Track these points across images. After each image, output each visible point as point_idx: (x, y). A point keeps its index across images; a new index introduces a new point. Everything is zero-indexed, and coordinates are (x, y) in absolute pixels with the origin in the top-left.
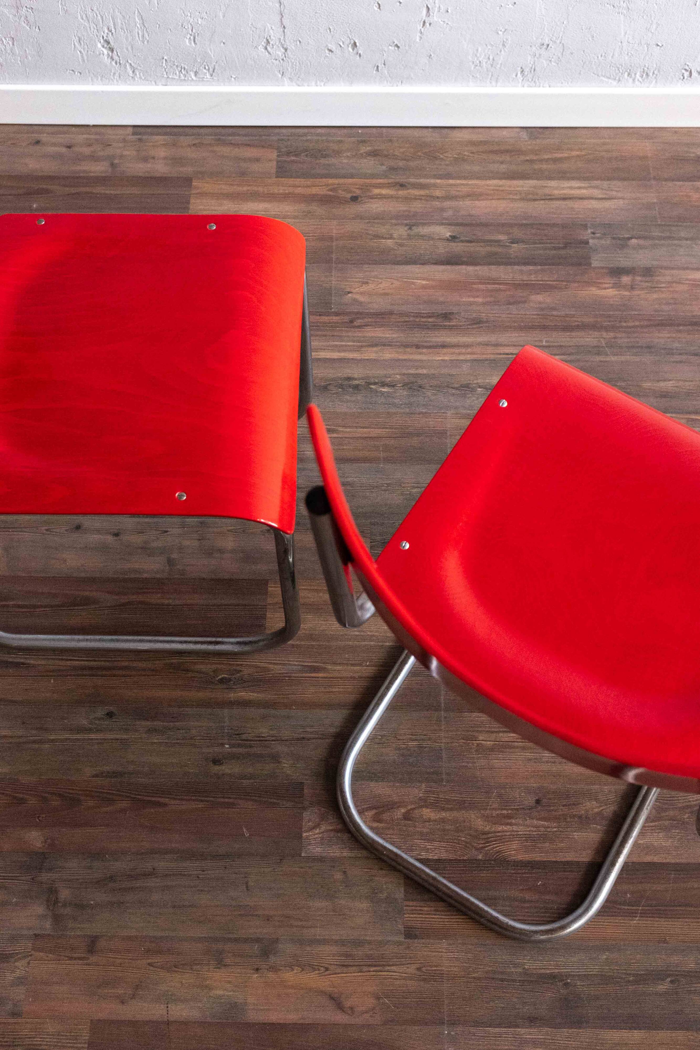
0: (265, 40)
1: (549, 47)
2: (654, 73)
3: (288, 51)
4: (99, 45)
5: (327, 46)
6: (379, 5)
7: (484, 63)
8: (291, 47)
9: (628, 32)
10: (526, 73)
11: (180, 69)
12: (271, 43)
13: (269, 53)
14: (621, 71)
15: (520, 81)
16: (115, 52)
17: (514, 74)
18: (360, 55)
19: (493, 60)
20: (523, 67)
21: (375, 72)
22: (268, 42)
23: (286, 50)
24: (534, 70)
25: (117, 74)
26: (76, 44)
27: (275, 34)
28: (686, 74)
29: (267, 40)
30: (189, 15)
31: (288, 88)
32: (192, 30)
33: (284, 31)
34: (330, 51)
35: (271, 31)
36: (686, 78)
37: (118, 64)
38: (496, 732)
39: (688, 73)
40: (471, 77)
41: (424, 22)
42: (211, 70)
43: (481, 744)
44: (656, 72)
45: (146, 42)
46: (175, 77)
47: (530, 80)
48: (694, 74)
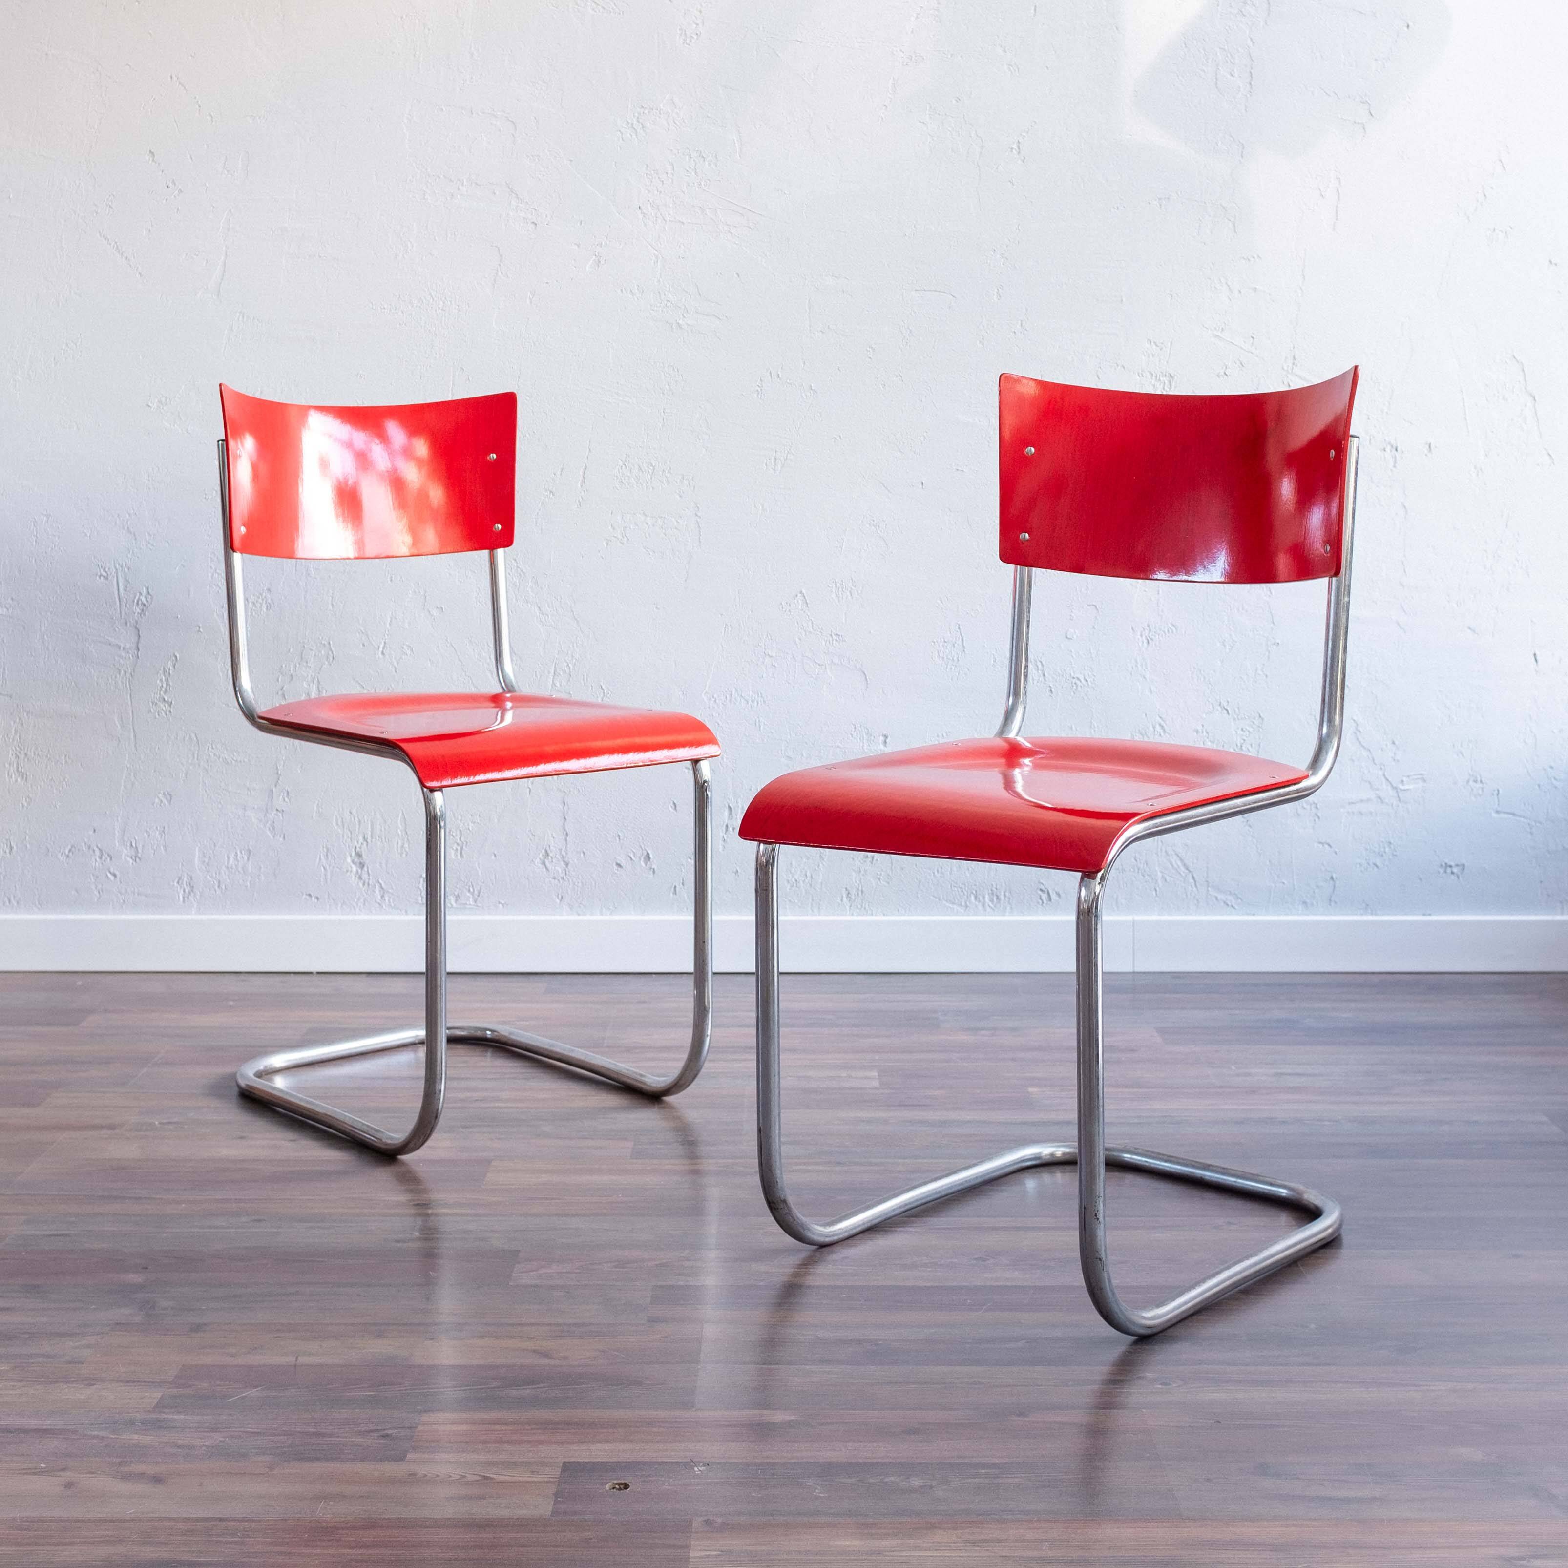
0: (543, 851)
2: (1005, 895)
3: (569, 867)
4: (349, 860)
5: (615, 858)
6: (674, 804)
7: (801, 882)
8: (574, 860)
10: (853, 897)
12: (551, 854)
13: (547, 869)
14: (966, 893)
15: (848, 908)
16: (365, 869)
17: (839, 899)
18: (654, 872)
19: (812, 877)
20: (848, 888)
21: (672, 895)
23: (567, 864)
24: (862, 892)
25: (362, 900)
26: (322, 857)
27: (555, 844)
28: (1044, 897)
29: (546, 851)
30: (460, 818)
31: (565, 916)
32: (460, 839)
33: (566, 840)
34: (619, 865)
35: (551, 840)
36: (1045, 902)
37: (366, 885)
39: (1045, 895)
40: (788, 902)
41: (727, 826)
42: (476, 892)
44: (1007, 894)
45: (404, 855)
47: (859, 906)
48: (1054, 896)
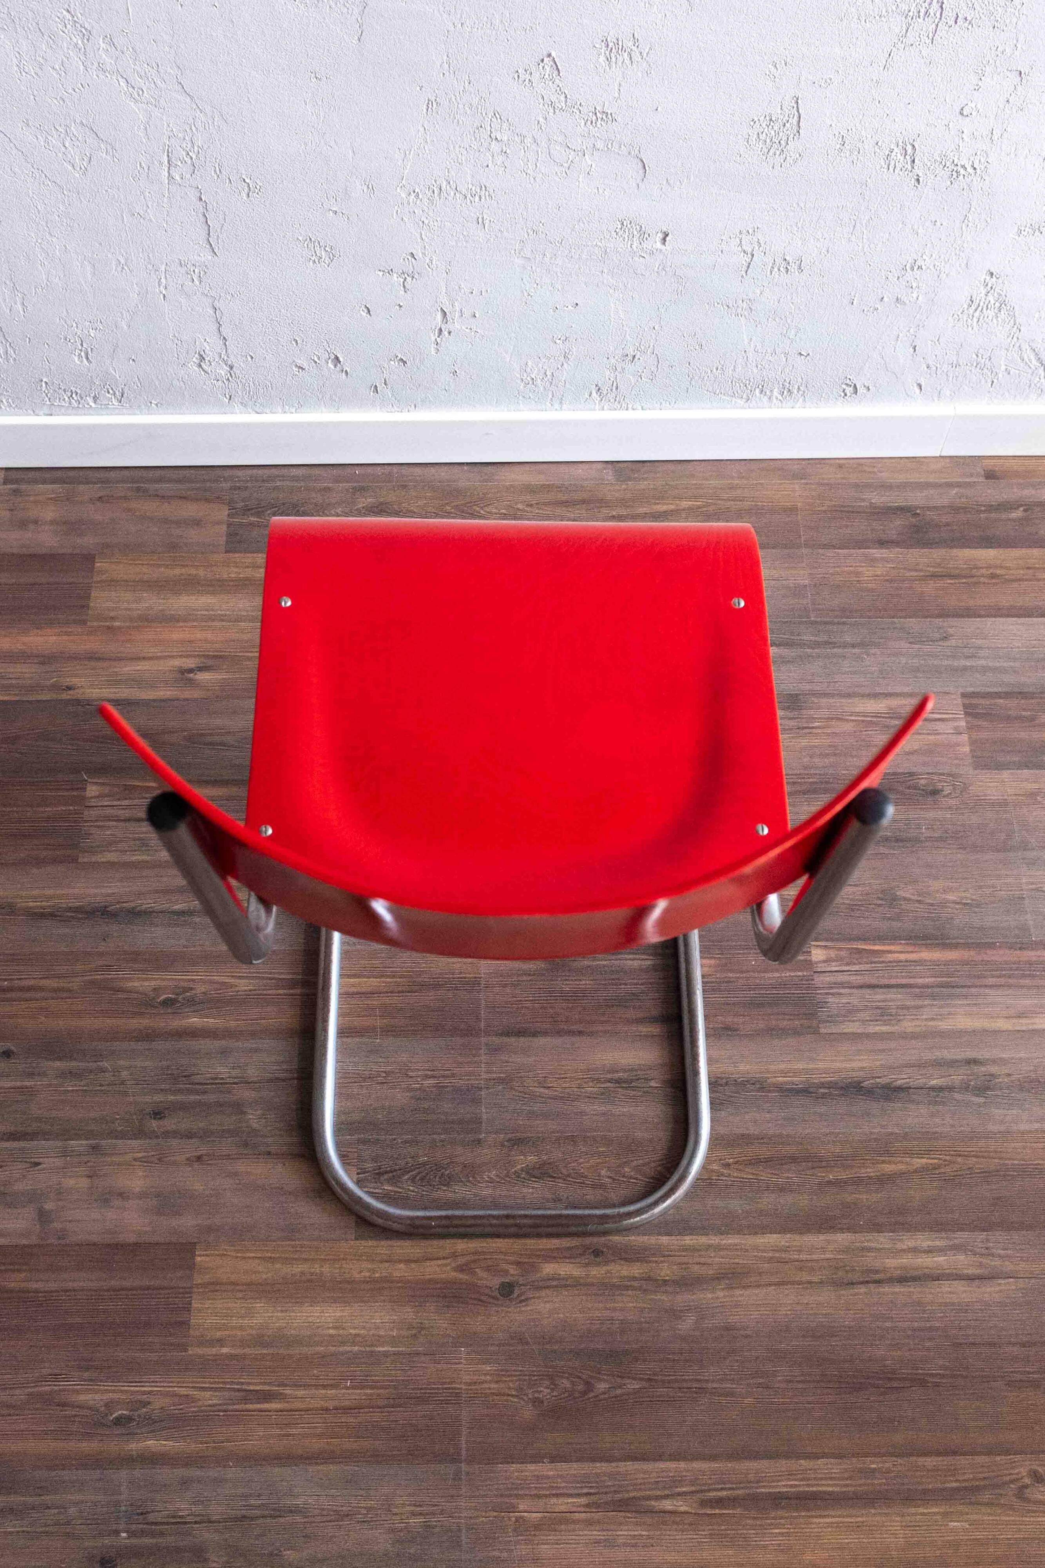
0: (197, 355)
1: (636, 359)
2: (799, 388)
3: (234, 369)
5: (294, 362)
6: (367, 308)
7: (539, 380)
8: (239, 363)
9: (754, 339)
10: (605, 392)
11: (69, 394)
12: (207, 359)
13: (206, 372)
14: (749, 388)
15: (597, 402)
17: (587, 394)
18: (347, 373)
19: (552, 376)
20: (600, 385)
21: (372, 394)
22: (202, 358)
23: (231, 368)
24: (617, 388)
27: (211, 346)
28: (849, 390)
29: (201, 356)
30: (75, 325)
31: (241, 416)
32: (82, 345)
33: (225, 344)
34: (300, 368)
35: (205, 344)
36: (848, 394)
38: (546, 1496)
39: (851, 389)
40: (521, 398)
41: (440, 330)
42: (118, 394)
43: (521, 1517)
44: (802, 388)
45: (11, 360)
46: (64, 404)
47: (612, 401)
48: (861, 390)
